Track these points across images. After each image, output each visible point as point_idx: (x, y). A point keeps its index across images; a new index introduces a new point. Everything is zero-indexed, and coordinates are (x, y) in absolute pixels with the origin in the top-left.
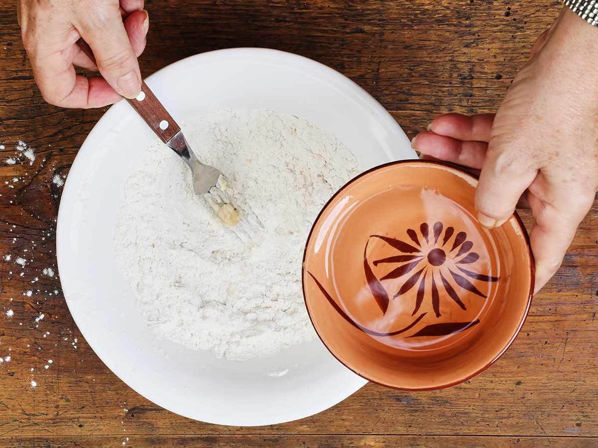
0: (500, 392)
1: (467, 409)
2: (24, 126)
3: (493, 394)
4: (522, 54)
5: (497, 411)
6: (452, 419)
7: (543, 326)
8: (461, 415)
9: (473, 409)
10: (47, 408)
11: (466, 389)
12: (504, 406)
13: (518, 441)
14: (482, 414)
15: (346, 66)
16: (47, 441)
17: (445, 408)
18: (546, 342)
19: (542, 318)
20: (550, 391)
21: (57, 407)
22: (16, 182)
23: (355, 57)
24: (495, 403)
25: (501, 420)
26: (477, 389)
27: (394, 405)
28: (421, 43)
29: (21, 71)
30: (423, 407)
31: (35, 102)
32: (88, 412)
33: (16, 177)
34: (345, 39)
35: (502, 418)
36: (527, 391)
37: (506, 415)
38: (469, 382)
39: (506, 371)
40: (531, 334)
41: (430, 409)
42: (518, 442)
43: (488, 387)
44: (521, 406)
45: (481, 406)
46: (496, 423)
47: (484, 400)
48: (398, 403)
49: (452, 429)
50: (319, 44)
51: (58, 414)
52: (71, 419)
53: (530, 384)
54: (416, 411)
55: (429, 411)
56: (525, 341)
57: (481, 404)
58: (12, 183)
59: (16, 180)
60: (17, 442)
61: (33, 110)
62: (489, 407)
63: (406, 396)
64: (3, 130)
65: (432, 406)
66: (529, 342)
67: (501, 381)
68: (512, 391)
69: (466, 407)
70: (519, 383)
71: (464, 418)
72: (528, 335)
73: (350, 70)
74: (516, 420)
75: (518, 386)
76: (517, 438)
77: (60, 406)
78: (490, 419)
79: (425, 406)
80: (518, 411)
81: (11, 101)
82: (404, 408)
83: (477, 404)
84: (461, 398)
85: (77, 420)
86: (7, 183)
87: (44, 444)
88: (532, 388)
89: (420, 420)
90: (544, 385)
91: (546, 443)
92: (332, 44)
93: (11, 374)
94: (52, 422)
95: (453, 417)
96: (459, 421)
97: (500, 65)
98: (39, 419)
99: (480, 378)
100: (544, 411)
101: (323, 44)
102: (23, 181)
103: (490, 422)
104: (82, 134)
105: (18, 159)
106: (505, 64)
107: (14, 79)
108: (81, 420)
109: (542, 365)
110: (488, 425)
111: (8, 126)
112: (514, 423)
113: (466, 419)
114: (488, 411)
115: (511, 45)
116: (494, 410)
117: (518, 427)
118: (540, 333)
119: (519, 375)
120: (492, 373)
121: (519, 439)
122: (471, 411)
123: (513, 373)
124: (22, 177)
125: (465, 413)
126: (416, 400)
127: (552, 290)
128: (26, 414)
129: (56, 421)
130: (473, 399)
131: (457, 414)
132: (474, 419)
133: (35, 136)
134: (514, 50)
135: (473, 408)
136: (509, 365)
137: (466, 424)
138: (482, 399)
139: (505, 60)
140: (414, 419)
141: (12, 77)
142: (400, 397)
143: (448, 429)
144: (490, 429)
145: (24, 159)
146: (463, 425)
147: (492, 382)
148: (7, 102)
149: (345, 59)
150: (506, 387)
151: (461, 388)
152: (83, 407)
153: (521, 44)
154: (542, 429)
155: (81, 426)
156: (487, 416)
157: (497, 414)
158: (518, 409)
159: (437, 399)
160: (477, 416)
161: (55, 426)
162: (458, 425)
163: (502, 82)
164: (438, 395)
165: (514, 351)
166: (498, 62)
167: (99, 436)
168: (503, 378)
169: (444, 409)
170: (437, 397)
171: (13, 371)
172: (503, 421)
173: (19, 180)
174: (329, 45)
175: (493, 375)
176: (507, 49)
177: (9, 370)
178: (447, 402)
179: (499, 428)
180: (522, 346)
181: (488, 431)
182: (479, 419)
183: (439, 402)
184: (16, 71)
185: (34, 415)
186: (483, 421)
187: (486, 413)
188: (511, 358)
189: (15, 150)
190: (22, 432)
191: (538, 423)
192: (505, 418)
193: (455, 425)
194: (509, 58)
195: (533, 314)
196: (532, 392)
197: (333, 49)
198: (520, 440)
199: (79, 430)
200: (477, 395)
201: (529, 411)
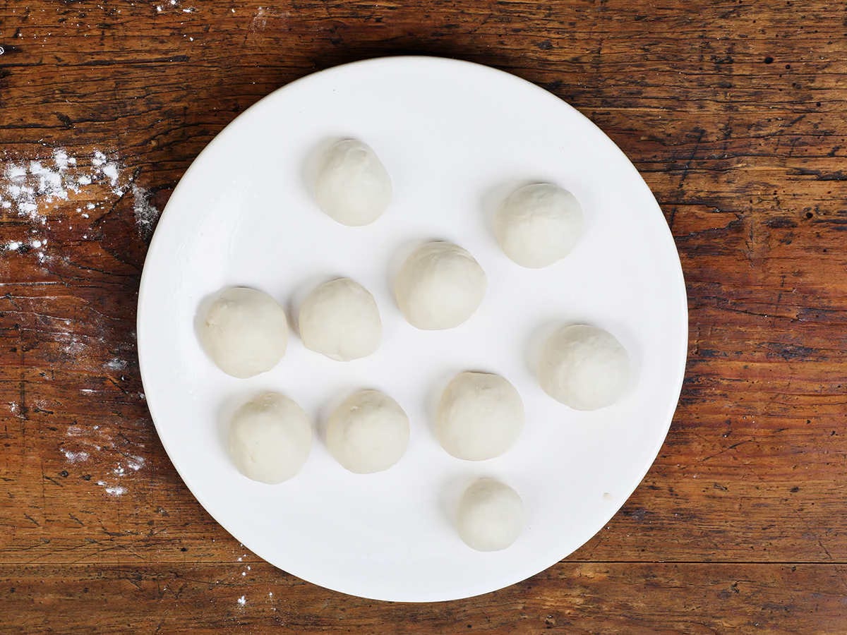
0: (769, 501)
1: (723, 526)
2: (103, 131)
3: (759, 505)
4: (802, 28)
5: (764, 529)
6: (702, 539)
7: (830, 409)
8: (714, 535)
9: (732, 526)
10: (137, 524)
11: (721, 498)
12: (774, 522)
13: (794, 569)
14: (744, 533)
15: (554, 46)
16: (137, 571)
17: (691, 524)
18: (834, 432)
19: (828, 398)
20: (838, 500)
21: (151, 523)
22: (92, 210)
23: (567, 32)
24: (761, 518)
25: (771, 541)
26: (736, 498)
27: (621, 521)
28: (661, 12)
29: (98, 53)
30: (663, 524)
31: (117, 97)
32: (194, 530)
33: (92, 202)
34: (553, 7)
35: (772, 538)
36: (806, 501)
37: (778, 534)
38: (726, 489)
39: (777, 473)
40: (813, 420)
41: (671, 526)
42: (793, 571)
43: (753, 496)
44: (798, 521)
45: (743, 521)
46: (763, 545)
47: (747, 514)
48: (627, 518)
49: (701, 554)
50: (517, 15)
51: (152, 534)
52: (170, 540)
53: (812, 491)
54: (652, 529)
55: (670, 529)
56: (803, 431)
57: (741, 519)
58: (86, 210)
59: (91, 206)
60: (96, 571)
61: (116, 108)
62: (754, 523)
63: (637, 509)
64: (74, 137)
65: (674, 522)
66: (810, 431)
67: (771, 487)
68: (786, 500)
69: (722, 524)
70: (795, 490)
71: (718, 539)
72: (809, 422)
73: (560, 51)
74: (791, 541)
75: (794, 494)
76: (793, 565)
77: (155, 522)
78: (754, 539)
79: (664, 521)
80: (794, 528)
81: (85, 95)
82: (633, 525)
83: (737, 518)
84: (715, 511)
85: (178, 541)
86: (79, 210)
87: (134, 575)
88: (814, 496)
89: (657, 541)
90: (830, 492)
91: (833, 573)
92: (534, 15)
93: (87, 477)
94: (143, 544)
95: (703, 537)
96: (712, 543)
97: (770, 43)
98: (125, 541)
99: (742, 483)
100: (830, 529)
101: (521, 15)
102: (102, 208)
103: (754, 543)
104: (184, 142)
105: (95, 177)
106: (777, 43)
107: (89, 64)
108: (184, 541)
109: (828, 464)
110: (752, 547)
111: (79, 131)
112: (788, 545)
113: (721, 541)
114: (751, 528)
115: (786, 15)
116: (760, 527)
117: (795, 551)
118: (825, 420)
119: (796, 478)
120: (758, 476)
121: (795, 567)
122: (729, 528)
123: (788, 476)
124: (99, 202)
125: (720, 532)
126: (652, 513)
127: (843, 359)
128: (109, 534)
129: (151, 543)
130: (732, 511)
131: (710, 533)
132: (733, 540)
133: (118, 145)
134: (791, 23)
135: (732, 524)
136: (782, 465)
137: (720, 546)
138: (744, 512)
139: (777, 36)
140: (649, 540)
141: (86, 62)
142: (630, 510)
143: (695, 554)
144: (755, 553)
145: (102, 176)
146: (718, 548)
147: (758, 488)
148: (79, 97)
149: (553, 36)
150: (777, 496)
151: (714, 497)
152: (187, 524)
153: (800, 14)
154: (827, 553)
155: (184, 550)
156: (751, 534)
157: (764, 533)
158: (794, 526)
159: (682, 512)
160: (737, 536)
161: (148, 550)
162: (711, 548)
163: (774, 68)
164: (683, 506)
165: (788, 444)
166: (768, 39)
167: (209, 564)
168: (774, 483)
169: (690, 527)
170: (681, 509)
171: (89, 473)
172: (774, 542)
173: (96, 206)
174: (530, 16)
175: (760, 479)
176: (780, 21)
177: (83, 473)
178: (695, 517)
179: (766, 552)
180: (800, 438)
181: (752, 556)
182: (739, 540)
183: (684, 516)
184: (91, 54)
185: (118, 535)
186: (745, 542)
187: (750, 530)
188: (786, 454)
189: (90, 164)
190: (102, 557)
191: (821, 545)
192: (776, 538)
193: (705, 548)
194: (783, 34)
195: (816, 393)
196: (813, 502)
197: (536, 22)
198: (797, 568)
199: (182, 555)
200: (737, 507)
201: (810, 529)
